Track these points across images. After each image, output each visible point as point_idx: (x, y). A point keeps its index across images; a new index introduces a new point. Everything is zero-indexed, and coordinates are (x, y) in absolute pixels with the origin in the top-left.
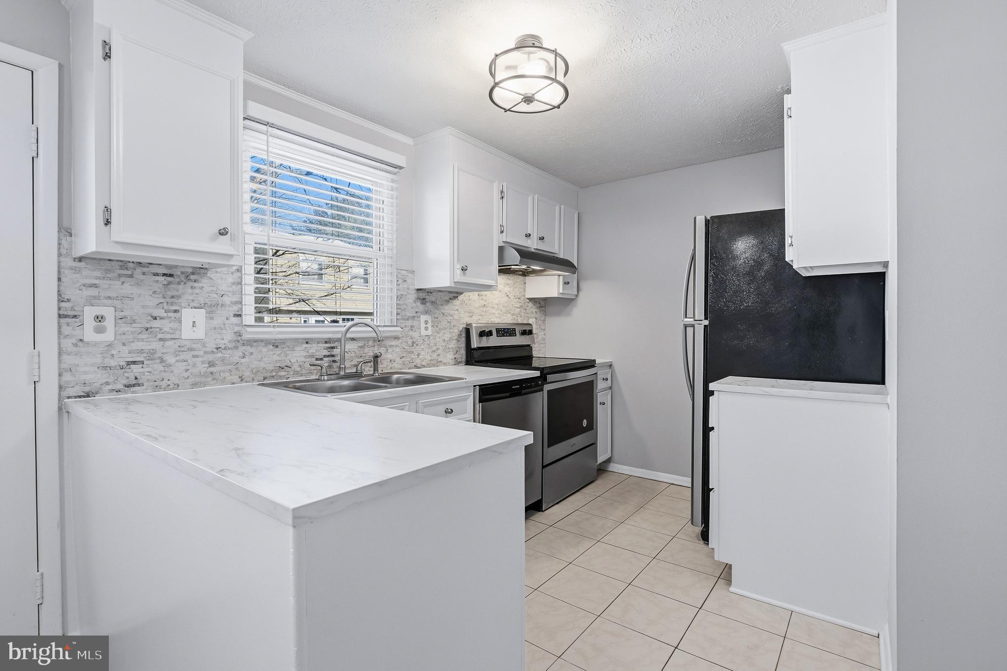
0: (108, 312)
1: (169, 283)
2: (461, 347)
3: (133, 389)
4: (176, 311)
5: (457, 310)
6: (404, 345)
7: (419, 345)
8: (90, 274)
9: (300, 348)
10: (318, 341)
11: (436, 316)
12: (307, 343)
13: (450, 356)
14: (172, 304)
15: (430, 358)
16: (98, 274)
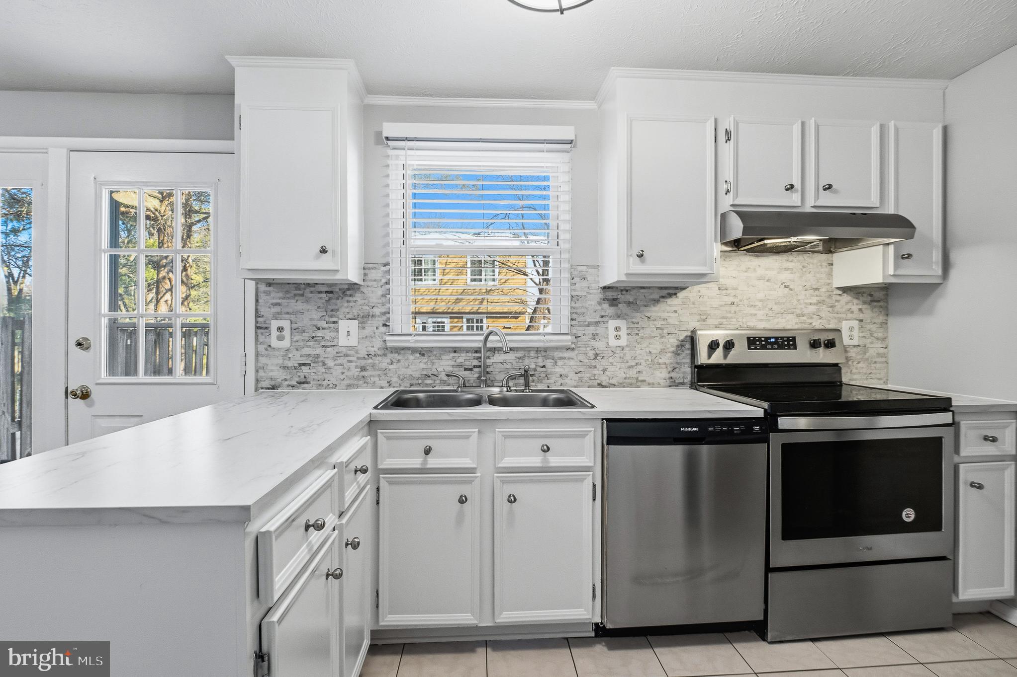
0: (286, 324)
1: (330, 299)
2: (684, 363)
3: (303, 386)
4: (334, 322)
5: (675, 312)
6: (581, 357)
7: (606, 358)
8: (276, 295)
9: (447, 357)
10: (467, 350)
11: (634, 320)
12: (455, 352)
13: (662, 375)
14: (332, 316)
15: (624, 376)
16: (281, 295)
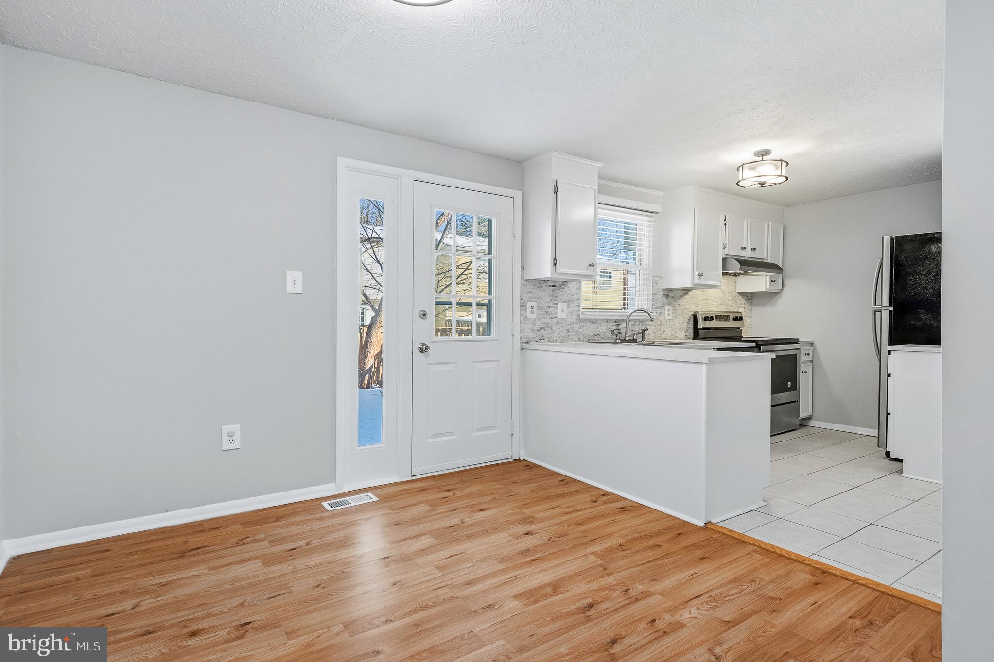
0: (535, 304)
1: (554, 290)
2: (691, 328)
3: (542, 341)
4: (556, 304)
5: (688, 302)
7: (664, 325)
9: (604, 325)
10: (612, 321)
11: (674, 306)
12: (607, 321)
13: (683, 332)
14: (555, 300)
15: (671, 334)
16: (531, 286)
